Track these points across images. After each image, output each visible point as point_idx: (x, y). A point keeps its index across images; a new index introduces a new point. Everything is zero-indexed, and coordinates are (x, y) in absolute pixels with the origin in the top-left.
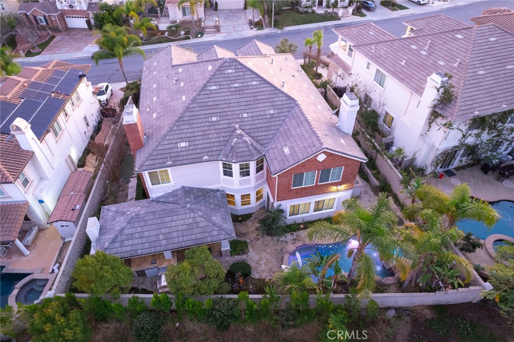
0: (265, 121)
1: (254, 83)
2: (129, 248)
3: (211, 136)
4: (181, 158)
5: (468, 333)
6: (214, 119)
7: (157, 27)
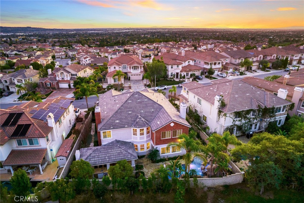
0: (150, 113)
1: (146, 100)
2: (93, 162)
3: (129, 118)
4: (116, 126)
5: (237, 193)
6: (130, 112)
7: (102, 86)
